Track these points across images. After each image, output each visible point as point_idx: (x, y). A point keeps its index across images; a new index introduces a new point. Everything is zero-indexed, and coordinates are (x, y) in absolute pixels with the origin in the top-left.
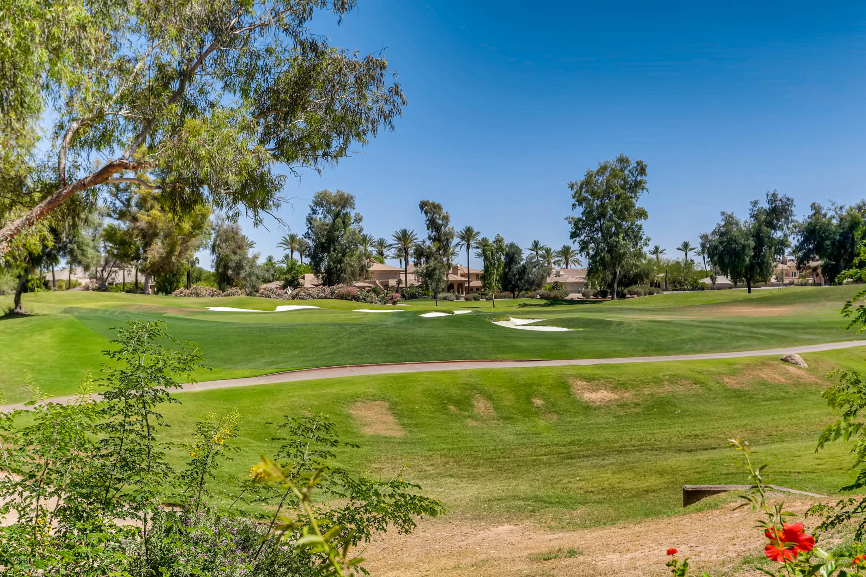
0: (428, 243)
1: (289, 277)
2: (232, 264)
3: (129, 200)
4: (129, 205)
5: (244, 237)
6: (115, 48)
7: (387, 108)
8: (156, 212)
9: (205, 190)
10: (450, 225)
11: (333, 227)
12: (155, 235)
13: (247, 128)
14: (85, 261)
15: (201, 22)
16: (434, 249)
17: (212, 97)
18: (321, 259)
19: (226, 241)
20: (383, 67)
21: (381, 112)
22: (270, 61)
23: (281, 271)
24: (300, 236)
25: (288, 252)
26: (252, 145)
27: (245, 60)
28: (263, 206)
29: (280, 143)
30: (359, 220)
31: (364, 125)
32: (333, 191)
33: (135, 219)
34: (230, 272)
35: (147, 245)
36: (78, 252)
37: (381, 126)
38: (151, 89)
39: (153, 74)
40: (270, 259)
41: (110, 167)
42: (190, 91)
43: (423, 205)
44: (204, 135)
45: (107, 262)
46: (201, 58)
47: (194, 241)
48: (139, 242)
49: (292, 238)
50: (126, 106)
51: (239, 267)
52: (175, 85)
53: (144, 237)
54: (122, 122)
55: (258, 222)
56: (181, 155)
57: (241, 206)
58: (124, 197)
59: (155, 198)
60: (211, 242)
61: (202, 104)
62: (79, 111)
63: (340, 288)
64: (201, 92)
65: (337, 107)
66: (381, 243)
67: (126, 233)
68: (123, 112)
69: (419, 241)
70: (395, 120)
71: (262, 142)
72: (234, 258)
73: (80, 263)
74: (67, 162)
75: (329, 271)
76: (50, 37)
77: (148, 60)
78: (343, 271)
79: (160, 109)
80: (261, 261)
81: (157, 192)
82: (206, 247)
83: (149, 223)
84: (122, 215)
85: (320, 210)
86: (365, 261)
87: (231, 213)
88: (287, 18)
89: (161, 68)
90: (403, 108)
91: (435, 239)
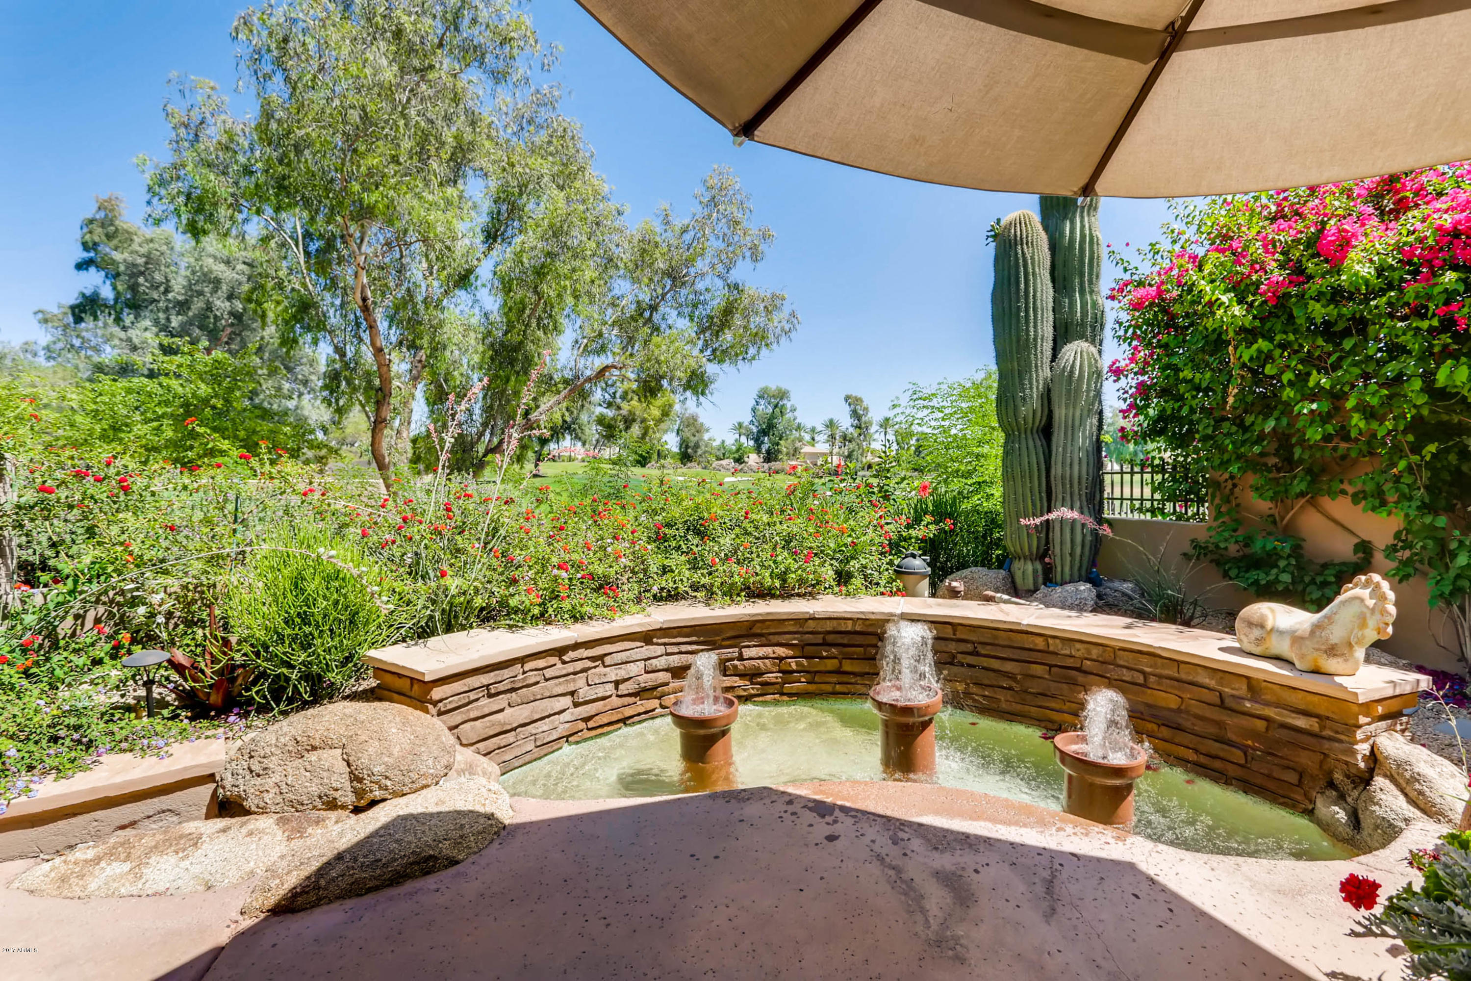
0: (851, 430)
1: (736, 456)
2: (691, 444)
3: (614, 393)
4: (615, 397)
5: (702, 424)
6: (610, 290)
7: (787, 328)
8: (634, 403)
9: (665, 383)
10: (870, 415)
11: (773, 416)
12: (634, 420)
13: (691, 342)
14: (583, 437)
15: (663, 273)
16: (856, 435)
17: (670, 322)
18: (762, 442)
19: (688, 426)
20: (783, 299)
21: (782, 329)
22: (708, 296)
23: (730, 452)
24: (746, 423)
25: (737, 436)
26: (696, 352)
27: (691, 297)
28: (703, 394)
29: (714, 351)
30: (794, 410)
31: (771, 338)
32: (773, 386)
33: (619, 408)
34: (690, 451)
35: (627, 428)
36: (579, 431)
37: (783, 339)
38: (632, 317)
39: (633, 307)
40: (723, 442)
41: (606, 368)
42: (656, 317)
43: (847, 398)
44: (664, 347)
45: (598, 441)
46: (663, 296)
47: (663, 426)
48: (622, 426)
49: (740, 425)
50: (616, 328)
51: (697, 446)
52: (647, 314)
53: (626, 422)
54: (614, 338)
55: (699, 404)
56: (649, 360)
57: (688, 393)
58: (612, 391)
59: (634, 392)
60: (676, 427)
61: (663, 326)
62: (587, 331)
63: (775, 465)
64: (663, 319)
65: (752, 326)
66: (813, 430)
67: (613, 419)
68: (614, 332)
69: (843, 428)
70: (793, 335)
71: (701, 351)
72: (692, 438)
73: (580, 439)
74: (581, 365)
75: (768, 452)
76: (575, 290)
77: (631, 298)
78: (779, 451)
79: (637, 330)
80: (716, 444)
81: (634, 386)
82: (672, 431)
83: (630, 411)
84: (609, 405)
85: (762, 402)
86: (798, 444)
87: (682, 398)
88: (720, 267)
89: (638, 302)
90: (797, 326)
91: (856, 427)
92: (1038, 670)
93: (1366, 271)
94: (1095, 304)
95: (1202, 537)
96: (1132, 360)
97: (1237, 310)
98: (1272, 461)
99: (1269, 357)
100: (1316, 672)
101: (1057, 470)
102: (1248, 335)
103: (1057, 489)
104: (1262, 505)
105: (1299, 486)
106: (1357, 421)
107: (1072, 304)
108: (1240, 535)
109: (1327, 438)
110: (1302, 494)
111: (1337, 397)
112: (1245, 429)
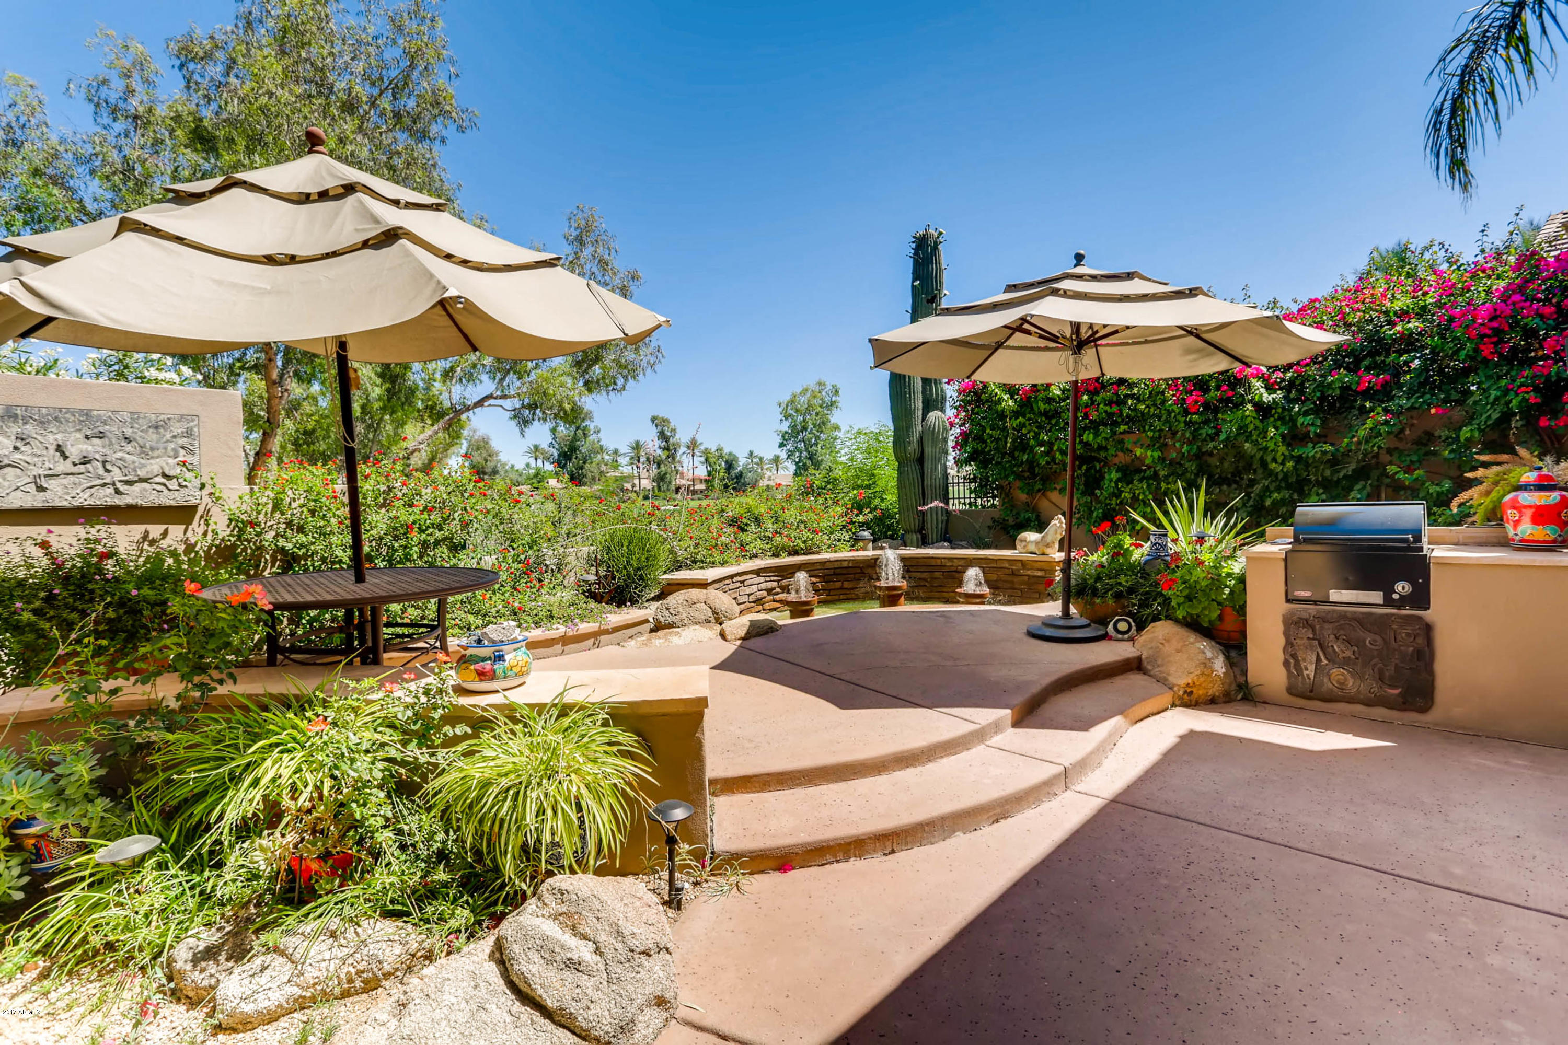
0: (659, 452)
7: (652, 360)
10: (677, 437)
11: (575, 438)
16: (664, 457)
18: (565, 466)
19: (478, 449)
21: (649, 362)
23: (527, 476)
24: (544, 446)
25: (533, 460)
30: (597, 431)
31: (638, 371)
37: (648, 371)
40: (518, 466)
41: (485, 398)
43: (653, 419)
49: (536, 448)
66: (616, 452)
69: (650, 450)
70: (657, 367)
72: (487, 464)
75: (571, 476)
78: (585, 476)
86: (603, 468)
90: (662, 360)
91: (664, 449)
92: (937, 574)
93: (1058, 393)
94: (942, 390)
95: (996, 517)
96: (956, 417)
97: (1011, 403)
98: (1027, 474)
99: (1024, 425)
100: (1043, 554)
101: (927, 482)
102: (1016, 414)
103: (928, 492)
104: (1022, 497)
105: (1038, 486)
106: (1058, 456)
107: (931, 390)
108: (1014, 512)
109: (1048, 463)
110: (1039, 490)
111: (1050, 444)
112: (1014, 458)
